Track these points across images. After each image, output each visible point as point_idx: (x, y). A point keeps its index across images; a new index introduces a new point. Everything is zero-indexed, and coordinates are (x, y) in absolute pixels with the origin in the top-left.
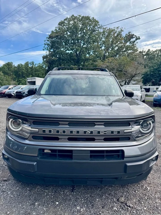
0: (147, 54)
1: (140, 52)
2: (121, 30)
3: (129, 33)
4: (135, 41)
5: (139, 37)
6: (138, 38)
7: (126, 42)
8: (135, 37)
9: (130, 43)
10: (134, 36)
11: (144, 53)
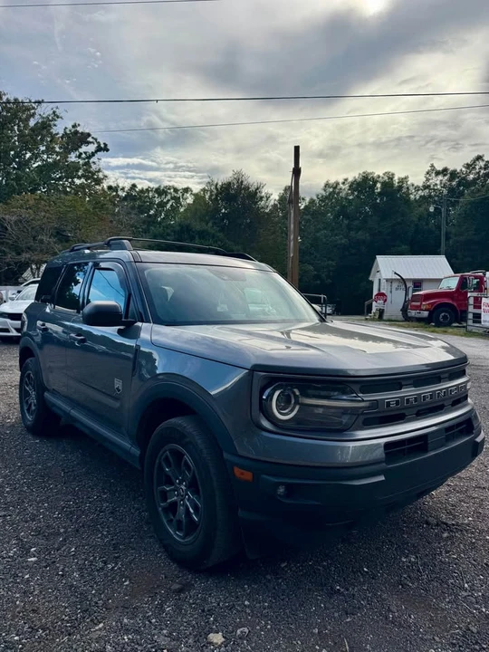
0: (129, 197)
1: (110, 188)
2: (54, 112)
3: (74, 126)
4: (93, 154)
5: (105, 145)
6: (102, 146)
7: (67, 151)
8: (93, 143)
9: (79, 156)
10: (90, 139)
11: (120, 193)
